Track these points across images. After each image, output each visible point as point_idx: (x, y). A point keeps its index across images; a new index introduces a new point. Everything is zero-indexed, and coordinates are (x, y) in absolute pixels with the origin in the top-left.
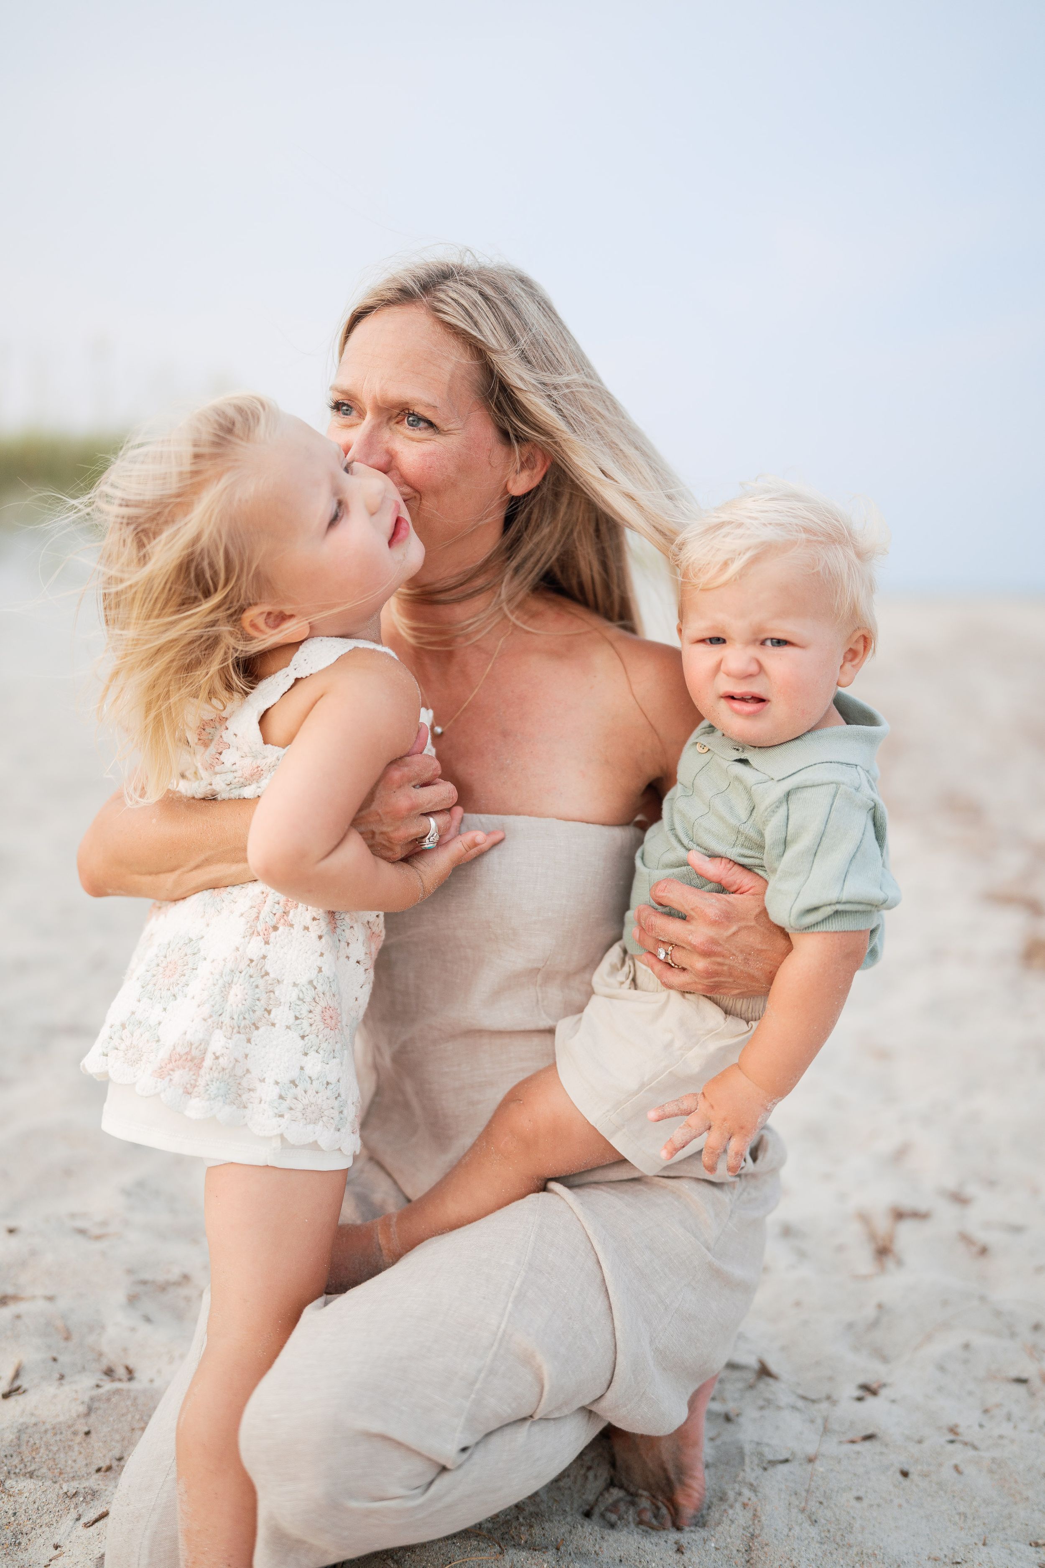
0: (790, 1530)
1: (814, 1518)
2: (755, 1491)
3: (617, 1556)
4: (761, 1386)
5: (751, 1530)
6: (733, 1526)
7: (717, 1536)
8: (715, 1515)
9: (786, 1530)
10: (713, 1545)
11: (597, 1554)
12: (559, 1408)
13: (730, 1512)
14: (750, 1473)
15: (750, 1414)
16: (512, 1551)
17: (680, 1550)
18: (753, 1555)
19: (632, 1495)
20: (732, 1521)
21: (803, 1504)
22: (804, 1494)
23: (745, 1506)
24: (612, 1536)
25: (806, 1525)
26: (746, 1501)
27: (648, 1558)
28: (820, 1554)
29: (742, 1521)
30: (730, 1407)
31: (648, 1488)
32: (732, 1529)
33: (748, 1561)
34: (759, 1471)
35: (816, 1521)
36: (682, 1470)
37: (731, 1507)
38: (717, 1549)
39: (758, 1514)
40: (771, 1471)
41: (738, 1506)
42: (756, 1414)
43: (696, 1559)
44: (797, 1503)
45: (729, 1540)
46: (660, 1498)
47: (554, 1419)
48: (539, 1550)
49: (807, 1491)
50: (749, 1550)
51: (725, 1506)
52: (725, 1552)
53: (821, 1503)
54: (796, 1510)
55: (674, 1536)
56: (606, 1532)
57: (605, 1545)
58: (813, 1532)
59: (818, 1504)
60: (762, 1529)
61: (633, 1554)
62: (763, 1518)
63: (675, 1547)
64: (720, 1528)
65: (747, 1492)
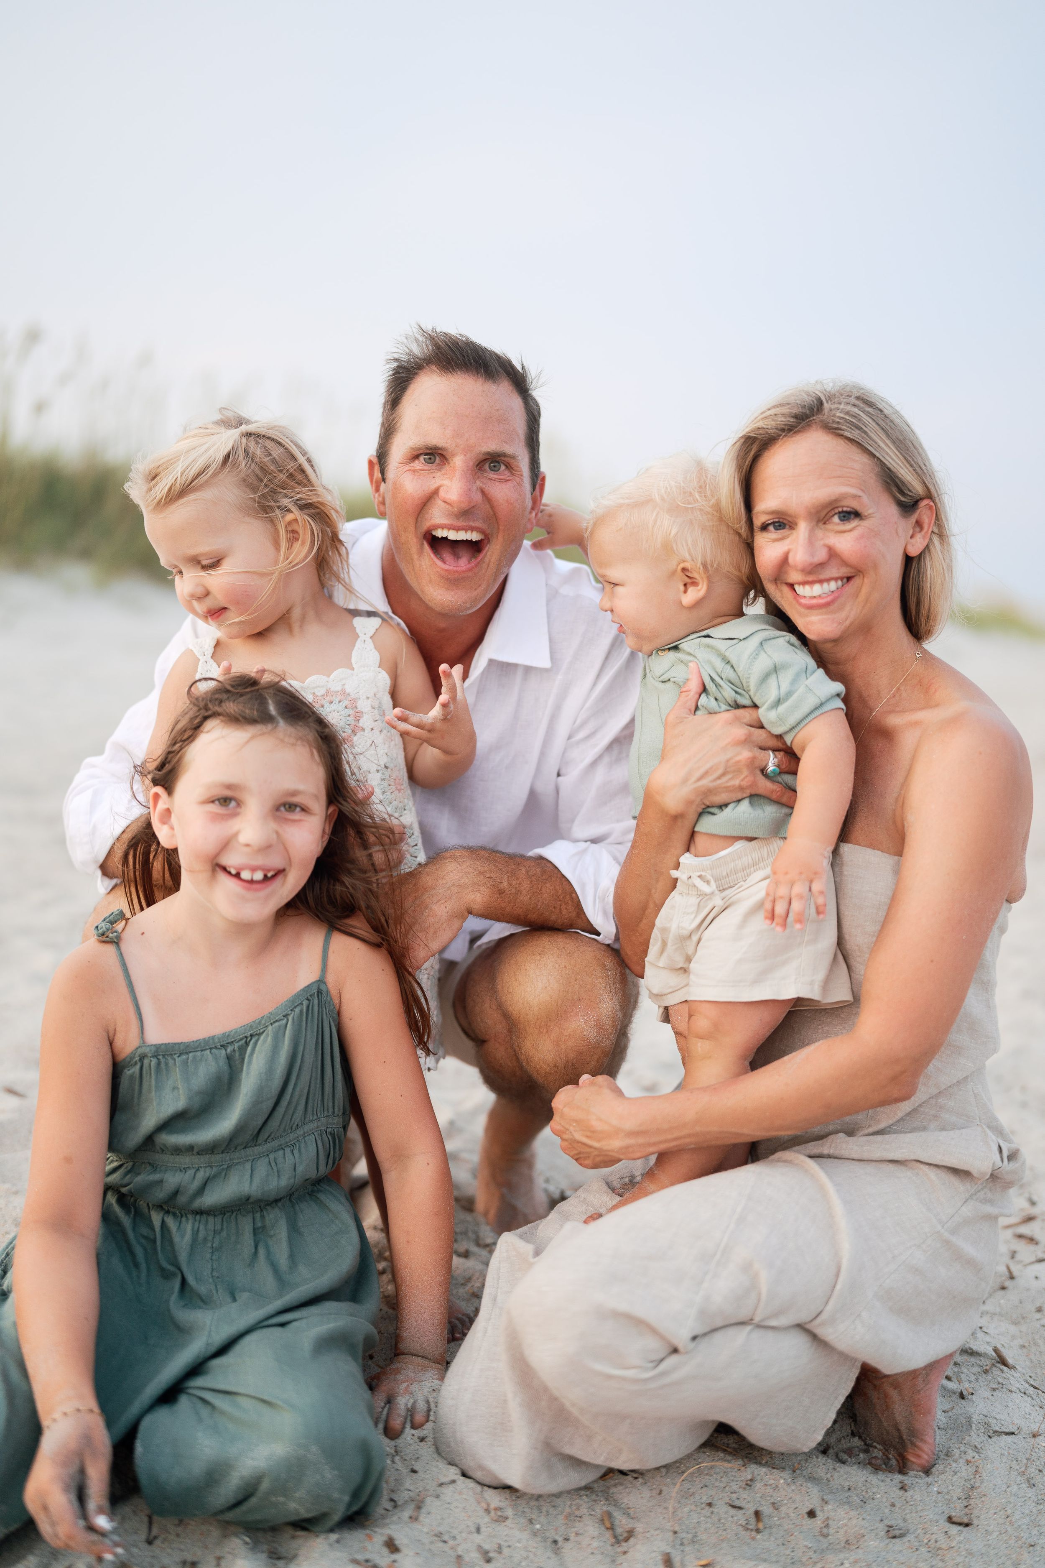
0: (1008, 1487)
1: (1032, 1482)
2: (978, 1453)
3: (846, 1484)
4: (996, 1372)
5: (972, 1482)
6: (956, 1476)
7: (940, 1482)
8: (939, 1467)
9: (1004, 1487)
10: (935, 1489)
11: (829, 1481)
12: (776, 1315)
13: (954, 1465)
14: (976, 1437)
15: (983, 1392)
16: (753, 1466)
17: (903, 1488)
18: (972, 1502)
19: (867, 1445)
20: (955, 1473)
21: (1023, 1469)
22: (1025, 1461)
23: (968, 1462)
24: (843, 1469)
25: (1024, 1486)
26: (969, 1459)
27: (874, 1490)
28: (1034, 1511)
29: (964, 1474)
30: (966, 1386)
31: (884, 1443)
32: (954, 1479)
33: (966, 1507)
34: (985, 1438)
35: (1034, 1485)
36: (914, 1433)
37: (955, 1461)
38: (939, 1493)
39: (980, 1470)
40: (995, 1439)
41: (962, 1462)
42: (987, 1394)
43: (917, 1497)
44: (1018, 1467)
45: (950, 1488)
46: (892, 1452)
47: (773, 1328)
48: (778, 1469)
49: (1028, 1459)
50: (968, 1498)
51: (950, 1460)
52: (946, 1497)
53: (1040, 1471)
54: (1016, 1473)
55: (898, 1477)
56: (838, 1465)
57: (836, 1474)
58: (1031, 1493)
59: (1037, 1471)
60: (982, 1482)
61: (860, 1485)
62: (984, 1474)
63: (900, 1485)
64: (943, 1477)
65: (971, 1453)
